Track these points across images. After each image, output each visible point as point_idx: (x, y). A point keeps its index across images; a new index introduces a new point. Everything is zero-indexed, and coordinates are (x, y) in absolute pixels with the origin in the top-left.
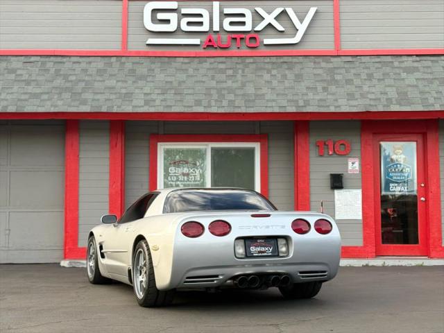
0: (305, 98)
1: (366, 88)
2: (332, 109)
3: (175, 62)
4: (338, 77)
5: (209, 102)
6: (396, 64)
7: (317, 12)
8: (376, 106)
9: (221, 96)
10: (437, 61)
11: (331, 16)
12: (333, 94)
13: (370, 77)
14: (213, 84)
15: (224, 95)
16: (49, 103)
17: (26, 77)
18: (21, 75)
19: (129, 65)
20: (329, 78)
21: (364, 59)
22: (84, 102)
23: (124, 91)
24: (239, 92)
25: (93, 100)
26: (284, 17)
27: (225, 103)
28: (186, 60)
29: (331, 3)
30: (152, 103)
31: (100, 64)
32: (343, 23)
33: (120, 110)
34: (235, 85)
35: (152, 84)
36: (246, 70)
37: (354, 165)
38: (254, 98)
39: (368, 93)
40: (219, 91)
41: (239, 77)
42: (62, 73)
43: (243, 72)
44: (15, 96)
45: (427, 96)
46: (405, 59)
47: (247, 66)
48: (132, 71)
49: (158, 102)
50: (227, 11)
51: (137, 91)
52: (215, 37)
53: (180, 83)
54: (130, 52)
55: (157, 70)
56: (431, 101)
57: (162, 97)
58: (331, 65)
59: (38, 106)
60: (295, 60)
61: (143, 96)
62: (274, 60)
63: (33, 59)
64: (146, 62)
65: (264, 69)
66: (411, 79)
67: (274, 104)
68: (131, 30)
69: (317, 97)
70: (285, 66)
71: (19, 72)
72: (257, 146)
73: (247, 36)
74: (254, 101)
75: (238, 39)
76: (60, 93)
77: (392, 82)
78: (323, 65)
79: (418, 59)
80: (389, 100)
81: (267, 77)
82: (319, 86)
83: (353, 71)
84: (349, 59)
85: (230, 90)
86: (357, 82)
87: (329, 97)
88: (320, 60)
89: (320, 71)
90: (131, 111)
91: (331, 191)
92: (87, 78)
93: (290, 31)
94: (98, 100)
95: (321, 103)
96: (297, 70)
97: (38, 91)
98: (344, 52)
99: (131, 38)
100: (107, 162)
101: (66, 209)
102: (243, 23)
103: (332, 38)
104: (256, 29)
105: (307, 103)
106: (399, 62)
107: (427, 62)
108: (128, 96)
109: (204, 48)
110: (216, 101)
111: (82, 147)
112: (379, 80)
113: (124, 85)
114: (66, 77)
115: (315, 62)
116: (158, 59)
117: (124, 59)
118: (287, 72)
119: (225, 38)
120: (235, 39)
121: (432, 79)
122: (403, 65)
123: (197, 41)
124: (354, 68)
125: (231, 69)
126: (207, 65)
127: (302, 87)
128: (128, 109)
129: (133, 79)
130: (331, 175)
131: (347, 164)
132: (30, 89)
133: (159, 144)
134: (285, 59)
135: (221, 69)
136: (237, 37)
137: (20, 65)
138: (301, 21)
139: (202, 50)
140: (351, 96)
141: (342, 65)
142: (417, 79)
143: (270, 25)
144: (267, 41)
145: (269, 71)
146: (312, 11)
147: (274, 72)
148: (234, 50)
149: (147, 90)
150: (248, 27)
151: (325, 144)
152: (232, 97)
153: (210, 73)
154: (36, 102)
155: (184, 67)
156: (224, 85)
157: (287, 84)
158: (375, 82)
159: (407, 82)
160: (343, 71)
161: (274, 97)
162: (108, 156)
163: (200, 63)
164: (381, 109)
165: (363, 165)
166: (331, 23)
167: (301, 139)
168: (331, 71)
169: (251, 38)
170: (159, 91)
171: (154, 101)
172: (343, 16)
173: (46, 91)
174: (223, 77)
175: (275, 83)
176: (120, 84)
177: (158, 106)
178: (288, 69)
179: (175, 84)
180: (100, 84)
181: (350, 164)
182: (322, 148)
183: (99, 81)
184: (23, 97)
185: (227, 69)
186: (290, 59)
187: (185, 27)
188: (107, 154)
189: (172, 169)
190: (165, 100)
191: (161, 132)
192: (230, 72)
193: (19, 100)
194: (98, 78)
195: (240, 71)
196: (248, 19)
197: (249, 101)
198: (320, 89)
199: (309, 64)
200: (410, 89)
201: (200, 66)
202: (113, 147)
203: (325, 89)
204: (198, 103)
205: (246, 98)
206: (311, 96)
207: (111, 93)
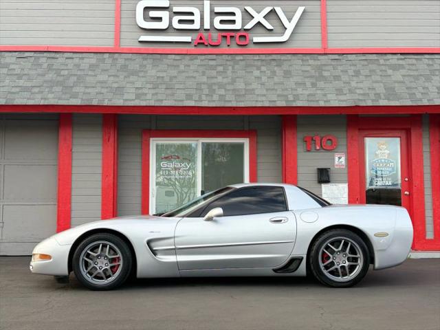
0: (295, 93)
1: (353, 84)
2: (322, 104)
3: (167, 59)
4: (326, 74)
5: (200, 97)
6: (382, 62)
7: (304, 12)
8: (365, 100)
9: (212, 91)
10: (421, 59)
11: (318, 16)
12: (322, 89)
13: (357, 73)
14: (204, 79)
15: (214, 90)
16: (39, 96)
17: (18, 71)
18: (14, 69)
19: (121, 60)
20: (317, 75)
21: (350, 57)
22: (75, 96)
23: (115, 85)
24: (229, 87)
25: (84, 93)
26: (272, 16)
27: (215, 97)
28: (178, 57)
29: (318, 3)
30: (143, 97)
31: (93, 59)
32: (330, 22)
33: (110, 104)
34: (225, 81)
35: (143, 79)
36: (236, 67)
37: (341, 160)
38: (243, 93)
39: (356, 88)
40: (210, 86)
41: (229, 73)
42: (54, 67)
43: (233, 68)
44: (5, 89)
45: (414, 91)
46: (389, 57)
47: (236, 62)
48: (124, 67)
49: (149, 97)
50: (217, 10)
51: (128, 85)
52: (205, 35)
53: (171, 78)
54: (123, 49)
55: (149, 67)
56: (419, 96)
57: (153, 91)
58: (319, 63)
59: (28, 99)
60: (283, 57)
61: (134, 90)
62: (263, 57)
63: (27, 54)
64: (138, 59)
65: (254, 66)
66: (398, 76)
67: (264, 98)
68: (123, 28)
69: (307, 92)
70: (274, 63)
71: (12, 67)
72: (246, 142)
73: (237, 35)
74: (244, 95)
75: (229, 37)
76: (52, 87)
77: (378, 78)
78: (311, 62)
79: (402, 57)
80: (378, 95)
81: (257, 73)
82: (308, 82)
83: (340, 68)
84: (336, 57)
85: (221, 86)
86: (345, 78)
87: (319, 92)
88: (308, 57)
89: (308, 68)
90: (122, 104)
91: (318, 185)
92: (79, 73)
93: (279, 29)
94: (89, 93)
95: (311, 98)
96: (285, 67)
97: (29, 84)
98: (331, 50)
99: (123, 35)
100: (100, 156)
101: (58, 202)
102: (233, 22)
103: (319, 36)
104: (245, 28)
105: (296, 97)
106: (384, 60)
107: (411, 60)
108: (120, 91)
109: (195, 46)
110: (207, 95)
111: (75, 141)
112: (366, 76)
113: (117, 79)
114: (58, 72)
115: (302, 60)
116: (150, 56)
117: (116, 55)
118: (276, 68)
119: (215, 35)
120: (225, 37)
121: (418, 75)
122: (388, 63)
123: (188, 39)
124: (340, 65)
125: (221, 65)
126: (198, 62)
127: (291, 83)
128: (119, 102)
129: (125, 74)
130: (318, 169)
131: (334, 159)
132: (21, 83)
133: (151, 139)
134: (274, 57)
135: (212, 65)
136: (227, 35)
137: (13, 60)
138: (290, 20)
139: (194, 48)
140: (339, 91)
141: (330, 62)
142: (403, 76)
143: (259, 23)
144: (256, 39)
145: (258, 68)
146: (300, 10)
147: (263, 68)
148: (224, 48)
149: (138, 85)
150: (238, 26)
151: (312, 139)
152: (222, 92)
153: (201, 69)
154: (26, 94)
155: (176, 63)
156: (214, 81)
157: (276, 79)
158: (362, 78)
159: (394, 78)
160: (330, 68)
161: (264, 92)
162: (101, 150)
163: (191, 60)
164: (369, 103)
165: (349, 160)
166: (318, 22)
167: (288, 134)
168: (320, 68)
169: (240, 36)
170: (151, 86)
171: (146, 94)
172: (329, 16)
173: (38, 85)
174: (214, 73)
175: (264, 79)
176: (112, 78)
177: (149, 99)
178: (277, 66)
179: (167, 79)
180: (92, 78)
181: (337, 159)
182: (309, 142)
183: (91, 75)
184: (14, 90)
185: (217, 65)
186: (279, 57)
187: (176, 25)
188: (100, 149)
189: (164, 164)
190: (156, 94)
191: (154, 128)
192: (221, 68)
193: (9, 92)
194: (90, 73)
195: (230, 68)
196: (238, 18)
197: (240, 96)
198: (308, 85)
199: (297, 61)
200: (396, 85)
201: (191, 62)
202: (105, 142)
203: (314, 85)
204: (189, 97)
205: (237, 93)
206: (300, 91)
207: (102, 87)
